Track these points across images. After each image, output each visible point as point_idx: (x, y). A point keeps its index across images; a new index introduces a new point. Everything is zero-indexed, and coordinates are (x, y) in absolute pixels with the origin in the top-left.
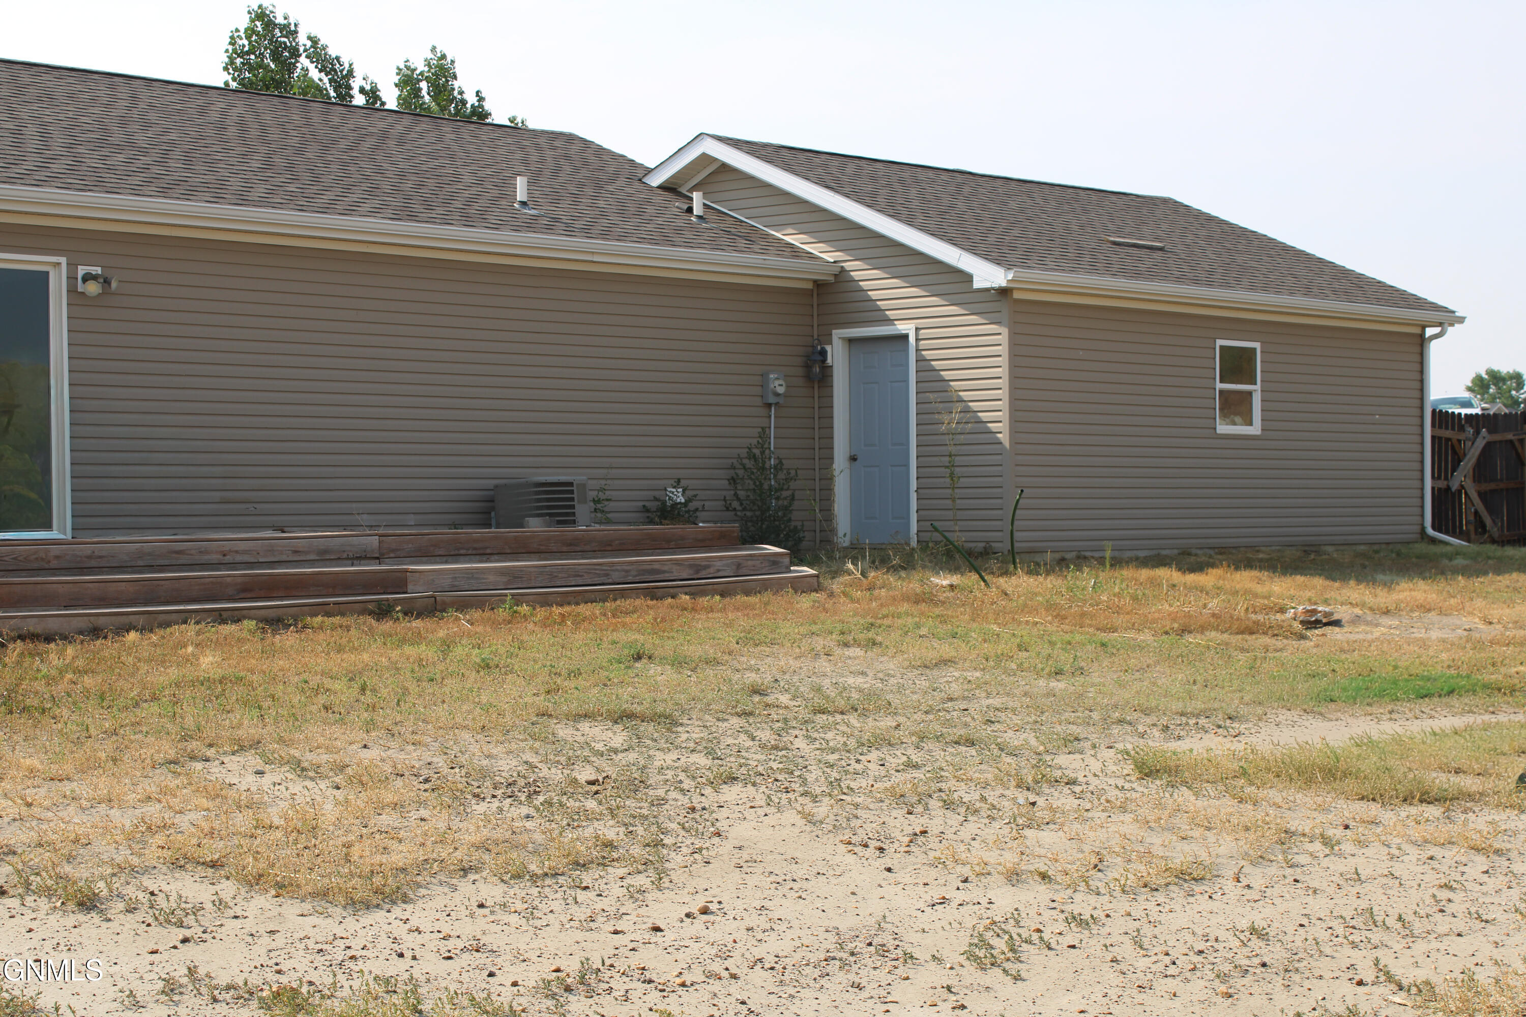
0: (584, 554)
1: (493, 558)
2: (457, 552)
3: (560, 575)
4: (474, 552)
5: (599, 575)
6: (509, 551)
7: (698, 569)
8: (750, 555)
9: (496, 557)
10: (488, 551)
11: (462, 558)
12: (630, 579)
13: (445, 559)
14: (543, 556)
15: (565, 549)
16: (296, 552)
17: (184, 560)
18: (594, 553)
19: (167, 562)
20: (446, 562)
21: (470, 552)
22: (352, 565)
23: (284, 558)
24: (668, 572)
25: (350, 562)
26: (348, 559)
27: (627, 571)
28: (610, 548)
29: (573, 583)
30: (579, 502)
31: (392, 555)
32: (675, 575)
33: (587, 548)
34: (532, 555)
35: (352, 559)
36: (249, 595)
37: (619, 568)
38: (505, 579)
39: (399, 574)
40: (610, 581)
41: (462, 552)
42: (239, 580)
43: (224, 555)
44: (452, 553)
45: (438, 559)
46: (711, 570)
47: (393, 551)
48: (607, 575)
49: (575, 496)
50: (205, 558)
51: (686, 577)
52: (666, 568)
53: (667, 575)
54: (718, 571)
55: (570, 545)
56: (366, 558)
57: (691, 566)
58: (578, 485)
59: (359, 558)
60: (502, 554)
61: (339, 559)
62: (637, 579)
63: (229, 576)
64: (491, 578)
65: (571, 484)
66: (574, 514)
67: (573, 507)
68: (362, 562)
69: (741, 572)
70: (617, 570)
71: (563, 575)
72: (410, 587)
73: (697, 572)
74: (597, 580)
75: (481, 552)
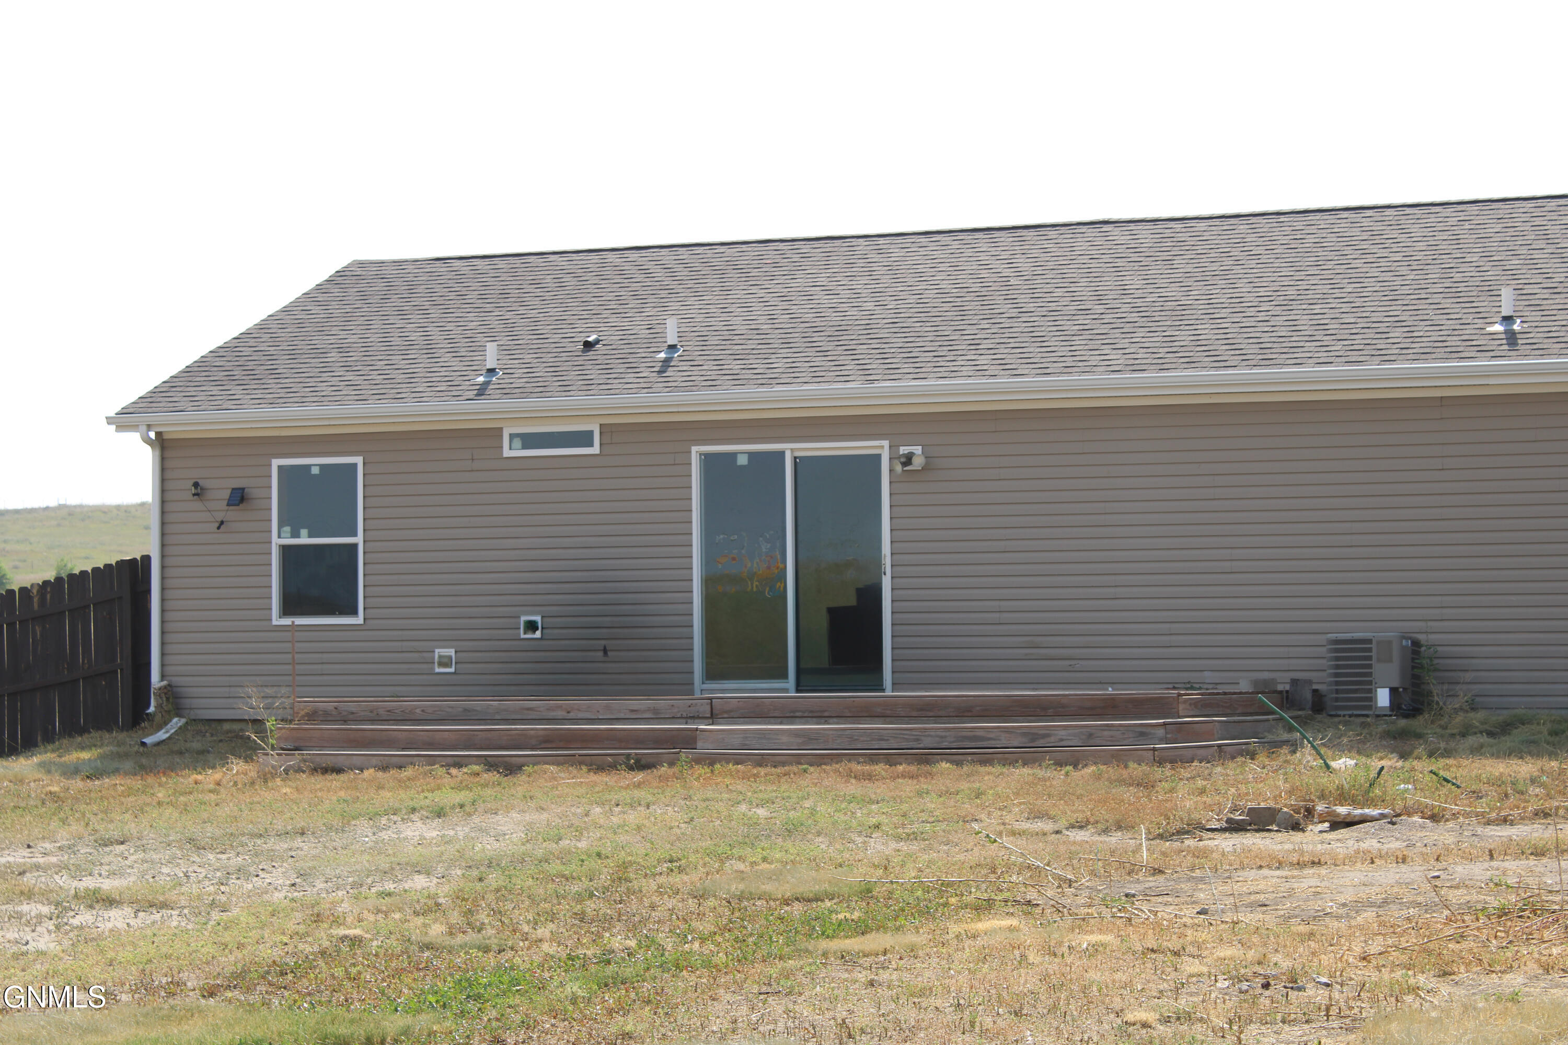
0: (937, 718)
1: (831, 720)
2: (792, 714)
4: (810, 715)
6: (849, 715)
8: (1107, 725)
9: (835, 720)
10: (826, 714)
11: (797, 720)
12: (945, 744)
13: (779, 720)
14: (888, 719)
15: (915, 714)
16: (632, 711)
17: (533, 715)
18: (949, 717)
19: (519, 717)
20: (781, 723)
21: (806, 715)
22: (686, 723)
23: (622, 716)
24: (994, 740)
25: (684, 721)
26: (682, 717)
27: (942, 737)
28: (969, 714)
29: (877, 747)
31: (726, 716)
32: (1004, 742)
33: (940, 713)
34: (876, 719)
35: (686, 718)
37: (933, 733)
38: (800, 740)
40: (921, 746)
41: (798, 714)
43: (568, 712)
44: (787, 715)
45: (772, 720)
46: (1052, 739)
47: (726, 712)
48: (918, 740)
49: (1374, 654)
50: (552, 714)
51: (1016, 744)
52: (991, 735)
53: (993, 742)
54: (1062, 740)
55: (921, 710)
56: (699, 718)
57: (1024, 734)
58: (1378, 643)
59: (693, 718)
60: (840, 717)
61: (673, 718)
65: (1369, 641)
66: (1370, 674)
67: (1370, 666)
68: (696, 721)
75: (819, 714)
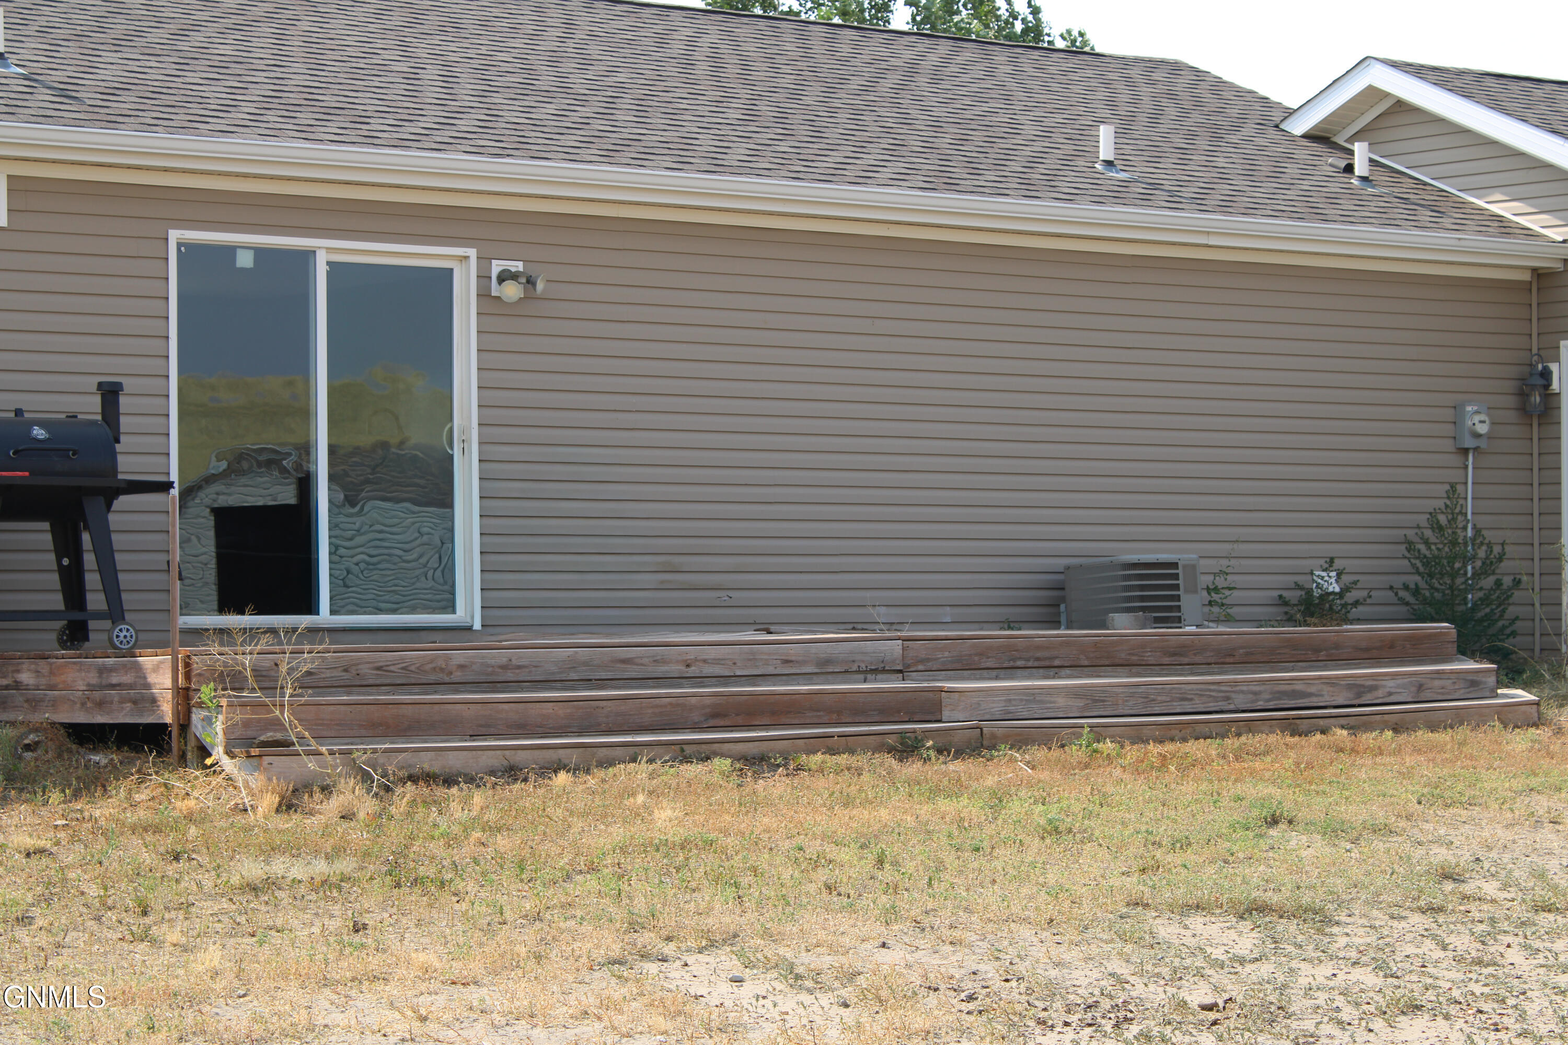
0: (1193, 667)
1: (1064, 672)
2: (1012, 664)
3: (1159, 698)
4: (1036, 664)
5: (1216, 699)
6: (1086, 663)
7: (1359, 689)
8: (1438, 672)
9: (1068, 671)
10: (1057, 663)
11: (1019, 672)
12: (1260, 704)
13: (994, 673)
14: (1134, 669)
15: (1166, 660)
16: (786, 662)
17: (632, 671)
18: (1208, 666)
19: (609, 675)
20: (997, 678)
21: (1030, 664)
22: (865, 681)
23: (771, 670)
24: (1316, 696)
25: (862, 676)
26: (858, 672)
27: (1255, 693)
28: (1231, 660)
29: (1178, 711)
30: (1186, 591)
31: (921, 667)
32: (1326, 700)
33: (1198, 659)
34: (1119, 669)
35: (866, 672)
36: (722, 723)
37: (1245, 688)
38: (1081, 703)
39: (931, 695)
40: (1232, 707)
41: (1020, 663)
42: (708, 701)
43: (688, 666)
44: (1005, 665)
45: (985, 673)
46: (1380, 693)
47: (922, 661)
48: (1228, 698)
49: (1181, 582)
50: (661, 670)
51: (1341, 701)
52: (1313, 689)
53: (1314, 699)
54: (1390, 694)
55: (1174, 654)
56: (884, 671)
57: (1350, 687)
58: (1184, 567)
59: (875, 671)
60: (1076, 667)
61: (846, 672)
62: (1271, 705)
63: (694, 695)
64: (1061, 701)
65: (1175, 565)
66: (1178, 608)
67: (1178, 598)
68: (880, 676)
69: (1423, 697)
70: (1242, 692)
71: (1164, 698)
72: (946, 714)
73: (1359, 695)
74: (1212, 706)
75: (1047, 663)
